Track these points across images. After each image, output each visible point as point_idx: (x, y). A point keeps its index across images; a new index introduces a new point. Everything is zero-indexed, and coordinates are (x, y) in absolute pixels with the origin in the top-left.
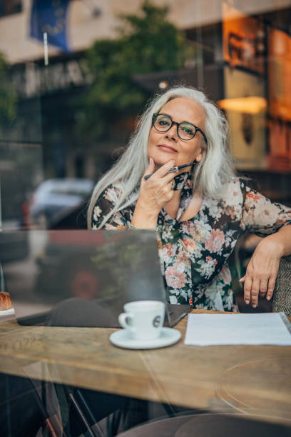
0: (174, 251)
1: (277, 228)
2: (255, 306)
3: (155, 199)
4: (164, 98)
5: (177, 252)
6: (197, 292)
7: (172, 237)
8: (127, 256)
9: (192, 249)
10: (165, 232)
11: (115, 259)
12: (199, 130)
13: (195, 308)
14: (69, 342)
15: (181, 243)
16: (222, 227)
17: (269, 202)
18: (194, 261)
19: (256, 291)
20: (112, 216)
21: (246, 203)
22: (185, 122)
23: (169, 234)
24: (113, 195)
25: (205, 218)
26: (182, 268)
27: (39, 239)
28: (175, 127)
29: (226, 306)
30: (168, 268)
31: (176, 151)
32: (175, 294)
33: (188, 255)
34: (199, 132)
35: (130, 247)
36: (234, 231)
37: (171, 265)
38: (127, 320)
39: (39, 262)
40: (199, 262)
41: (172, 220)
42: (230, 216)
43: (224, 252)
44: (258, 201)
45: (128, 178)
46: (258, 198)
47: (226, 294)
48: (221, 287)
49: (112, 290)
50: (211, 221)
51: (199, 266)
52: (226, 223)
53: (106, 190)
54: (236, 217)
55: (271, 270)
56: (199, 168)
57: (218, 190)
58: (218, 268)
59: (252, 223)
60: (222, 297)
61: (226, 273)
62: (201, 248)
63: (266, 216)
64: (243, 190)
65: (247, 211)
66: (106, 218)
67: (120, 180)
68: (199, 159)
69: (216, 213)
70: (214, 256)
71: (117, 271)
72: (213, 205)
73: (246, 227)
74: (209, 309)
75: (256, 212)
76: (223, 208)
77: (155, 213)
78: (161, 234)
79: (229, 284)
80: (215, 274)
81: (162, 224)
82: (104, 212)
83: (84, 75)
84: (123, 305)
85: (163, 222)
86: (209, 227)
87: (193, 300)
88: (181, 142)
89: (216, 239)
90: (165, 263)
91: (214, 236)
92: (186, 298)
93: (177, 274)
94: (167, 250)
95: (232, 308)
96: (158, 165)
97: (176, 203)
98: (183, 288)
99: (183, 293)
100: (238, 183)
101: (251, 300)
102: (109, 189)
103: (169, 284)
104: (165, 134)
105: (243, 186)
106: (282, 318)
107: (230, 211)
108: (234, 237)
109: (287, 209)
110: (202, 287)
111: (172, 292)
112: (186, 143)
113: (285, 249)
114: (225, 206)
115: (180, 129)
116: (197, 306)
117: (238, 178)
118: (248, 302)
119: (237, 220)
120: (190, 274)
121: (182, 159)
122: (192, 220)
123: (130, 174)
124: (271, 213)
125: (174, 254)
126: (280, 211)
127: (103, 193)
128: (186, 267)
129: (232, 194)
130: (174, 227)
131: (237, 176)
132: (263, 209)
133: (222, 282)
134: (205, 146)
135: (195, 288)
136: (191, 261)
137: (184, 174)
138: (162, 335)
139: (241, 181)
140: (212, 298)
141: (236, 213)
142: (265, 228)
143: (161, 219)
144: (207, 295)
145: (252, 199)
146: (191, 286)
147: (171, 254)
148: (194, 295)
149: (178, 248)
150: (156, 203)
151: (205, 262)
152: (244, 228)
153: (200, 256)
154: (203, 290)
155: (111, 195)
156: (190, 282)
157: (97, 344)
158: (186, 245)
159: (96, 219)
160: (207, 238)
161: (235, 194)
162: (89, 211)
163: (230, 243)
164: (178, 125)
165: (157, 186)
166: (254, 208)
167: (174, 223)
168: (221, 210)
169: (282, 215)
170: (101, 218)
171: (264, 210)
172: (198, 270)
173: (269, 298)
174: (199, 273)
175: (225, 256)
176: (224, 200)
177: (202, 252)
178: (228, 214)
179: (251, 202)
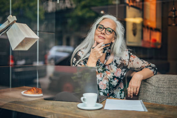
0: (102, 75)
1: (141, 69)
2: (132, 98)
3: (96, 56)
5: (104, 76)
6: (111, 91)
7: (102, 71)
8: (85, 77)
9: (109, 75)
10: (99, 68)
11: (80, 78)
12: (114, 31)
13: (109, 97)
14: (62, 106)
16: (121, 67)
17: (139, 59)
18: (110, 80)
19: (132, 92)
20: (80, 61)
21: (130, 59)
22: (109, 28)
23: (101, 69)
24: (81, 54)
25: (114, 64)
26: (105, 82)
27: (51, 69)
28: (105, 29)
29: (121, 97)
30: (100, 82)
31: (104, 38)
32: (102, 92)
33: (108, 77)
35: (86, 74)
36: (125, 69)
37: (101, 81)
38: (84, 99)
39: (50, 78)
40: (112, 80)
42: (124, 63)
43: (121, 77)
45: (87, 48)
46: (135, 57)
47: (122, 93)
48: (120, 90)
49: (79, 89)
50: (117, 65)
51: (112, 82)
52: (122, 66)
53: (78, 52)
54: (126, 64)
55: (138, 85)
57: (120, 54)
58: (119, 82)
59: (132, 66)
60: (120, 94)
61: (122, 85)
62: (112, 75)
63: (137, 64)
64: (129, 54)
65: (130, 62)
66: (78, 62)
67: (84, 48)
68: (113, 42)
69: (119, 62)
70: (117, 78)
71: (81, 82)
72: (118, 59)
73: (130, 68)
74: (115, 98)
75: (134, 63)
76: (121, 60)
77: (96, 61)
78: (98, 69)
79: (123, 89)
80: (118, 85)
81: (99, 65)
82: (77, 60)
83: (71, 5)
84: (83, 94)
85: (99, 64)
86: (116, 67)
87: (109, 94)
88: (107, 35)
89: (118, 72)
90: (99, 80)
91: (118, 71)
92: (106, 93)
93: (103, 84)
94: (100, 75)
95: (123, 98)
96: (98, 43)
97: (104, 58)
99: (105, 91)
100: (128, 51)
101: (130, 95)
102: (79, 52)
103: (100, 88)
104: (101, 32)
105: (129, 52)
106: (141, 102)
107: (124, 62)
108: (125, 71)
109: (145, 62)
110: (112, 90)
111: (101, 91)
112: (109, 36)
113: (143, 77)
114: (122, 60)
115: (106, 30)
116: (110, 97)
117: (128, 50)
118: (129, 96)
119: (126, 65)
120: (108, 85)
121: (107, 41)
122: (110, 64)
123: (87, 46)
124: (139, 63)
125: (102, 76)
126: (143, 62)
127: (77, 53)
128: (107, 82)
129: (125, 55)
130: (103, 67)
131: (127, 49)
133: (120, 88)
135: (110, 90)
136: (109, 80)
137: (107, 47)
138: (96, 106)
139: (129, 51)
140: (116, 94)
141: (126, 62)
142: (137, 69)
143: (98, 63)
144: (114, 93)
145: (132, 58)
146: (108, 89)
147: (101, 76)
148: (109, 92)
149: (104, 74)
151: (114, 80)
152: (129, 68)
153: (112, 78)
154: (113, 91)
155: (80, 54)
156: (108, 87)
157: (72, 108)
158: (107, 74)
159: (74, 62)
160: (115, 71)
161: (126, 55)
162: (72, 59)
163: (124, 73)
164: (106, 29)
165: (97, 51)
166: (133, 61)
167: (103, 65)
168: (121, 61)
169: (143, 64)
170: (76, 62)
171: (137, 62)
172: (111, 83)
173: (136, 95)
174: (112, 84)
175: (121, 78)
176: (122, 57)
178: (123, 63)
179: (132, 59)
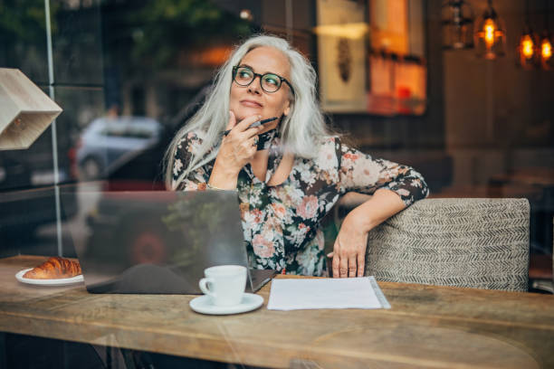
0: (262, 217)
4: (243, 49)
5: (266, 219)
7: (260, 203)
8: (203, 216)
10: (252, 197)
12: (285, 80)
15: (270, 209)
17: (370, 160)
18: (284, 228)
19: (345, 270)
21: (343, 164)
22: (269, 73)
23: (258, 198)
24: (197, 147)
25: (296, 183)
26: (271, 236)
28: (258, 79)
29: (316, 273)
30: (255, 236)
31: (260, 106)
32: (262, 264)
33: (279, 222)
34: (285, 83)
35: (206, 206)
37: (258, 232)
38: (208, 286)
40: (289, 229)
41: (260, 183)
42: (325, 181)
44: (357, 161)
46: (356, 158)
48: (316, 253)
50: (303, 186)
52: (321, 188)
54: (332, 182)
56: (286, 122)
60: (316, 264)
63: (366, 177)
64: (338, 151)
65: (345, 173)
68: (286, 113)
69: (309, 178)
70: (308, 222)
72: (304, 170)
75: (355, 174)
76: (317, 173)
84: (204, 270)
86: (302, 194)
88: (266, 95)
89: (308, 204)
90: (252, 231)
94: (254, 216)
95: (322, 274)
98: (271, 259)
99: (271, 263)
103: (256, 253)
104: (248, 88)
105: (338, 146)
107: (325, 176)
112: (272, 96)
114: (319, 170)
115: (263, 81)
117: (333, 137)
119: (333, 184)
120: (282, 242)
122: (282, 185)
124: (372, 173)
125: (262, 220)
126: (381, 168)
128: (277, 235)
130: (263, 191)
132: (362, 170)
133: (317, 248)
134: (292, 98)
136: (281, 227)
137: (271, 131)
139: (336, 140)
140: (305, 265)
141: (331, 178)
142: (367, 188)
144: (299, 262)
145: (349, 160)
146: (283, 254)
147: (259, 220)
149: (267, 213)
150: (235, 160)
151: (297, 229)
153: (291, 222)
154: (293, 255)
155: (195, 149)
156: (283, 250)
158: (276, 210)
159: (176, 174)
160: (298, 203)
161: (329, 157)
163: (324, 206)
164: (261, 77)
165: (237, 141)
166: (352, 169)
167: (263, 186)
168: (314, 175)
169: (385, 172)
172: (287, 237)
174: (289, 241)
177: (293, 218)
178: (323, 179)
179: (348, 164)
